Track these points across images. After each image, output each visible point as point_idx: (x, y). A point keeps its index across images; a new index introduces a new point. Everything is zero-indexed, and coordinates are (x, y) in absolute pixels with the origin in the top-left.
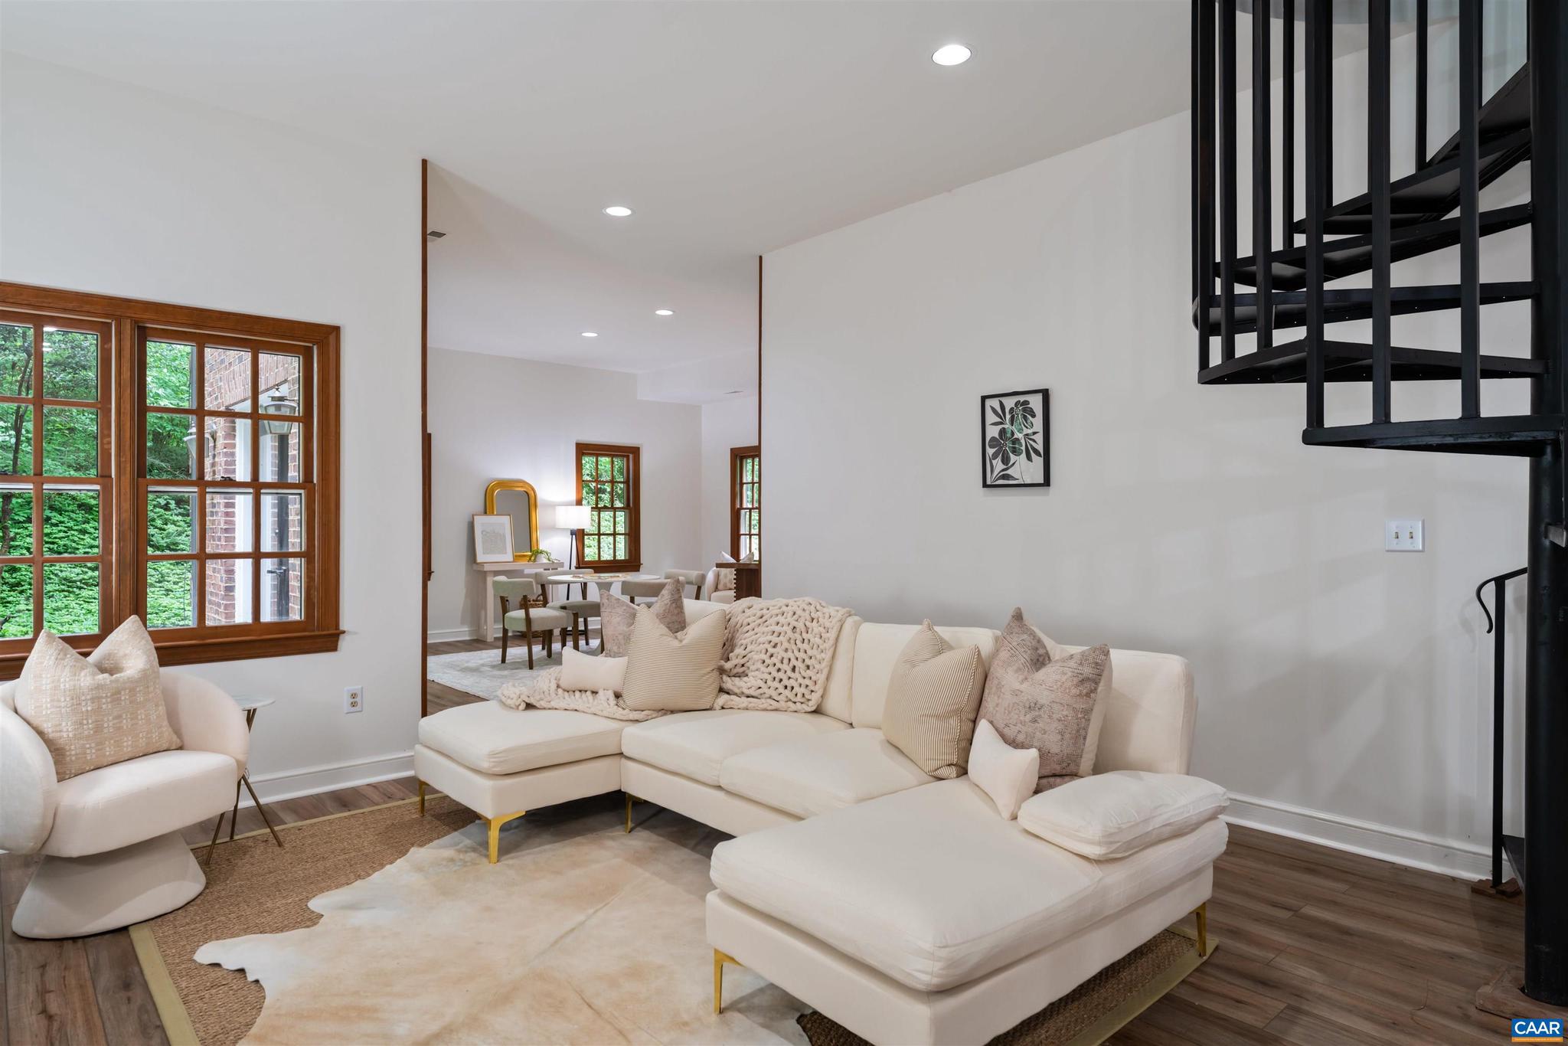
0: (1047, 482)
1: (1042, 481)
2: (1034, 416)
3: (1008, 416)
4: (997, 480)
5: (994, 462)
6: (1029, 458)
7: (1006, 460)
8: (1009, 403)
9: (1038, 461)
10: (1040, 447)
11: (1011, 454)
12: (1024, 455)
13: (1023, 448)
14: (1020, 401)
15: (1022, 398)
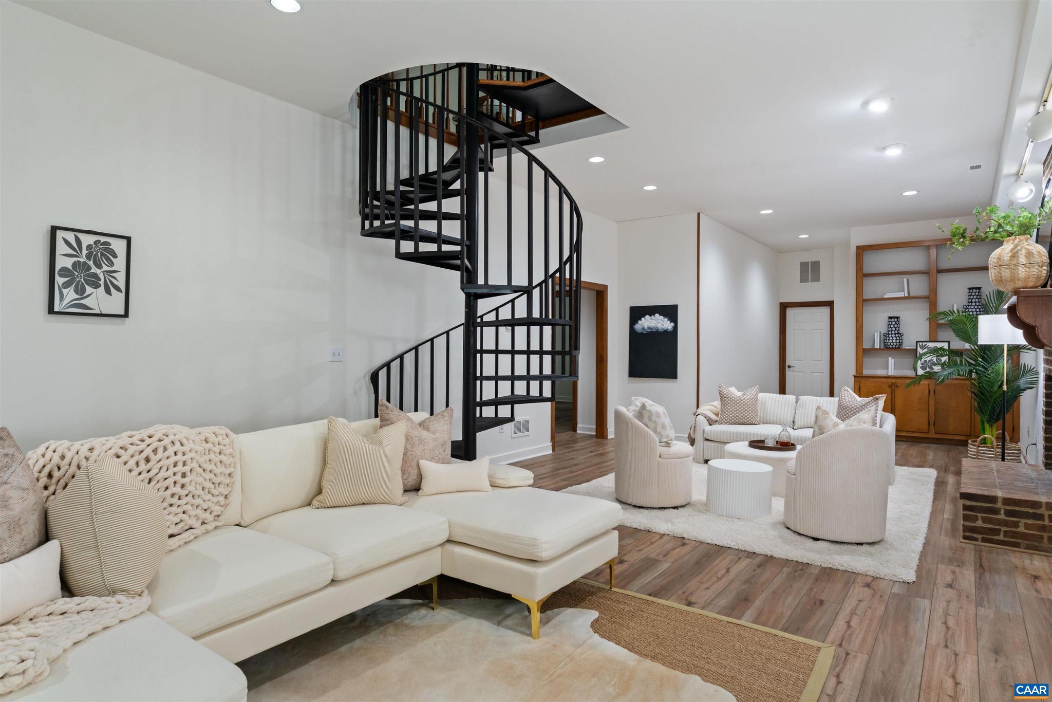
0: (126, 315)
1: (122, 313)
2: (115, 256)
3: (85, 252)
4: (65, 309)
5: (65, 291)
6: (108, 292)
7: (80, 291)
8: (87, 240)
9: (119, 297)
10: (122, 284)
11: (86, 286)
12: (102, 289)
13: (102, 282)
14: (100, 241)
15: (103, 239)
